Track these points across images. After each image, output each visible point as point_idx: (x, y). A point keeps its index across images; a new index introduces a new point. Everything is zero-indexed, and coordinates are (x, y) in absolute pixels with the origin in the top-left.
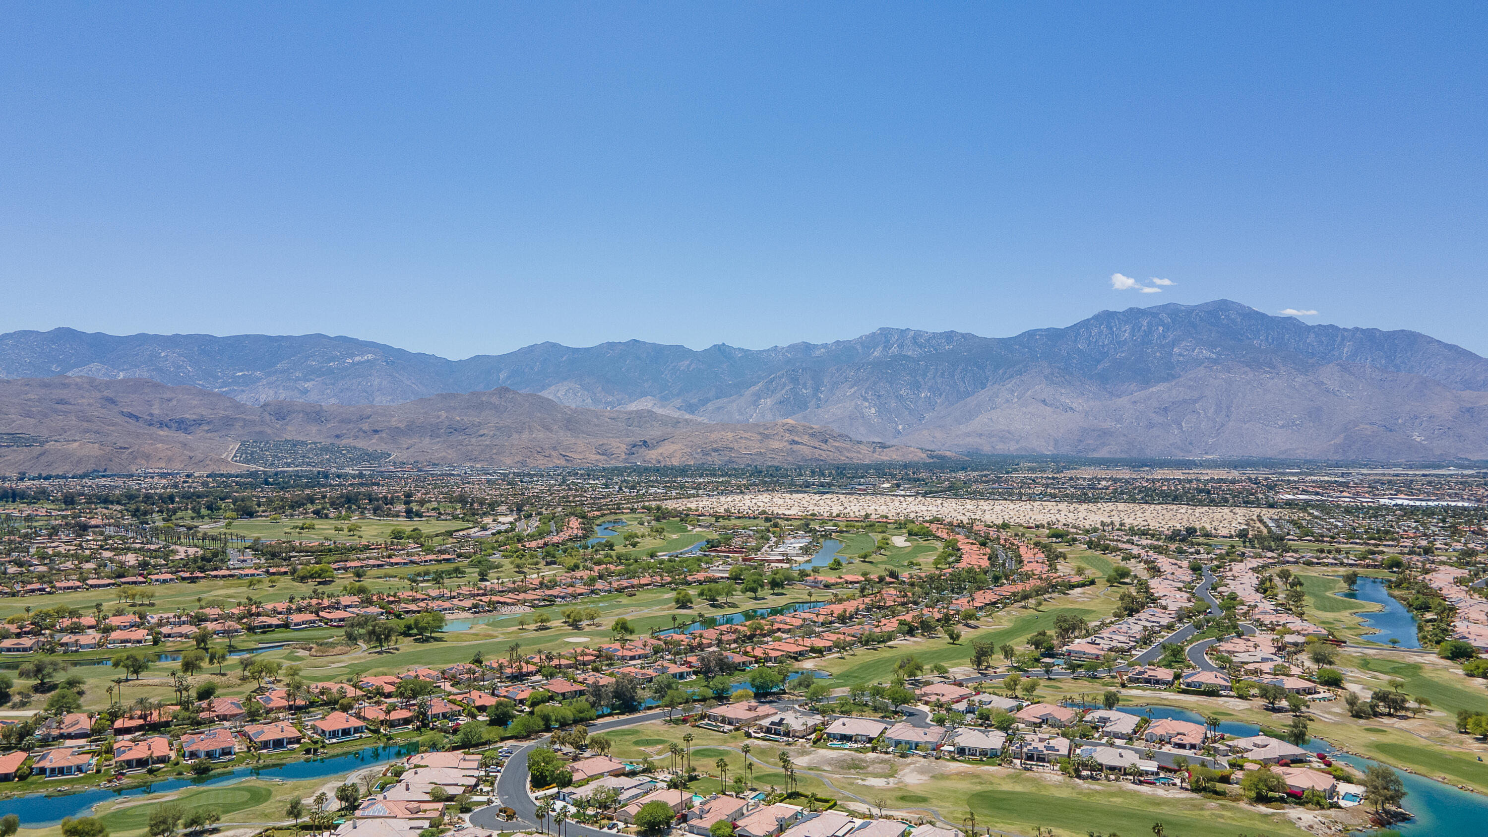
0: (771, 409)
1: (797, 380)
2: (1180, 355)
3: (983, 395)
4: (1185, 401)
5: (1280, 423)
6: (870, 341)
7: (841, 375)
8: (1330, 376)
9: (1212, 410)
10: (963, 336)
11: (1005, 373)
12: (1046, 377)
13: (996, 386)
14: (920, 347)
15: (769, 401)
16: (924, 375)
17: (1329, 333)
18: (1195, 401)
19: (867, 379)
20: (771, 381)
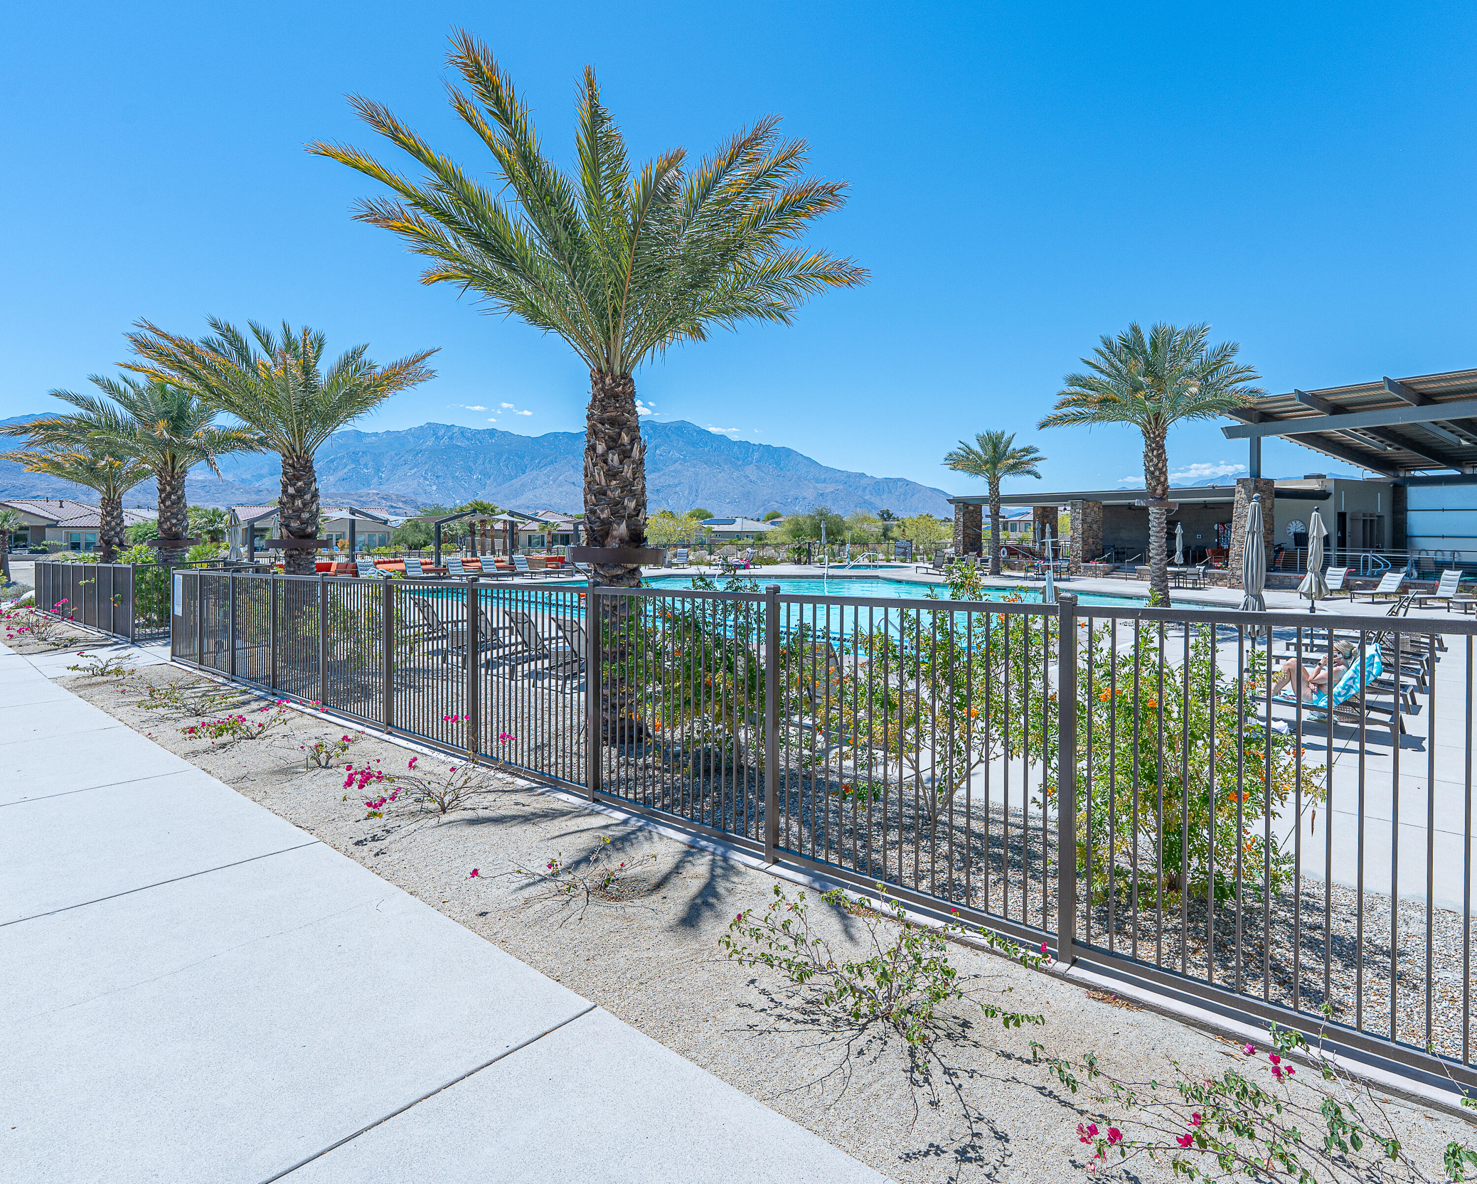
0: (335, 485)
1: (358, 461)
2: (661, 455)
3: (525, 478)
4: (669, 486)
5: (727, 501)
6: (420, 433)
7: (400, 459)
8: (751, 471)
9: (686, 492)
10: (504, 433)
11: (539, 463)
12: (573, 467)
13: (535, 473)
14: (468, 439)
15: (331, 478)
16: (475, 462)
17: (745, 446)
18: (676, 486)
19: (426, 463)
20: (332, 461)
